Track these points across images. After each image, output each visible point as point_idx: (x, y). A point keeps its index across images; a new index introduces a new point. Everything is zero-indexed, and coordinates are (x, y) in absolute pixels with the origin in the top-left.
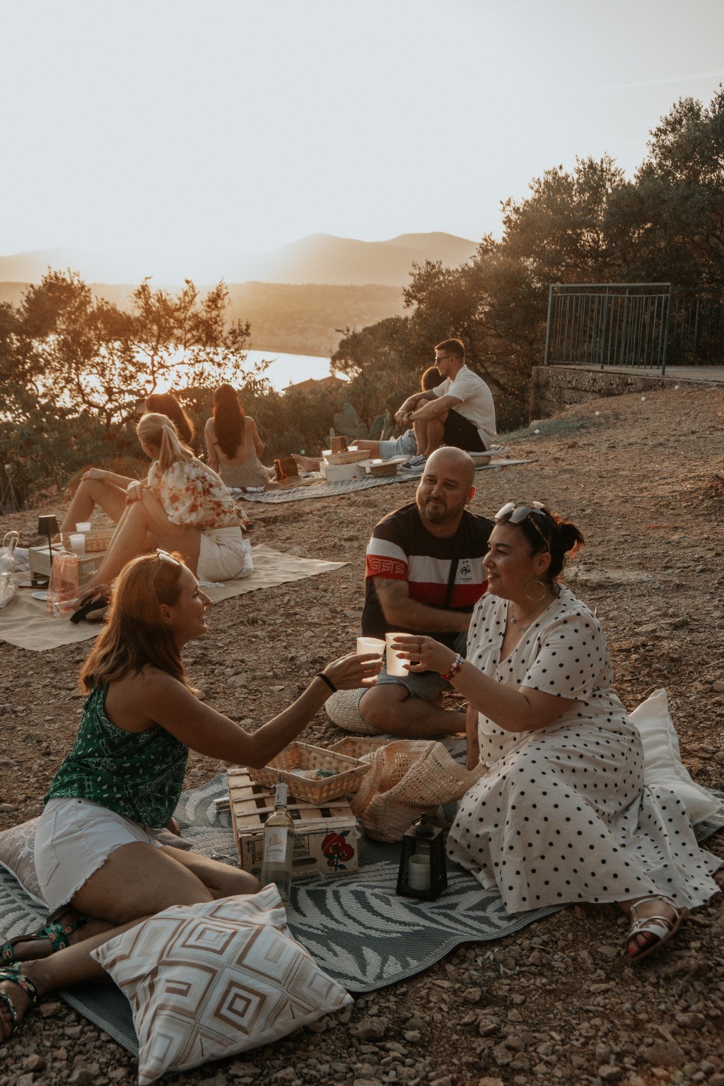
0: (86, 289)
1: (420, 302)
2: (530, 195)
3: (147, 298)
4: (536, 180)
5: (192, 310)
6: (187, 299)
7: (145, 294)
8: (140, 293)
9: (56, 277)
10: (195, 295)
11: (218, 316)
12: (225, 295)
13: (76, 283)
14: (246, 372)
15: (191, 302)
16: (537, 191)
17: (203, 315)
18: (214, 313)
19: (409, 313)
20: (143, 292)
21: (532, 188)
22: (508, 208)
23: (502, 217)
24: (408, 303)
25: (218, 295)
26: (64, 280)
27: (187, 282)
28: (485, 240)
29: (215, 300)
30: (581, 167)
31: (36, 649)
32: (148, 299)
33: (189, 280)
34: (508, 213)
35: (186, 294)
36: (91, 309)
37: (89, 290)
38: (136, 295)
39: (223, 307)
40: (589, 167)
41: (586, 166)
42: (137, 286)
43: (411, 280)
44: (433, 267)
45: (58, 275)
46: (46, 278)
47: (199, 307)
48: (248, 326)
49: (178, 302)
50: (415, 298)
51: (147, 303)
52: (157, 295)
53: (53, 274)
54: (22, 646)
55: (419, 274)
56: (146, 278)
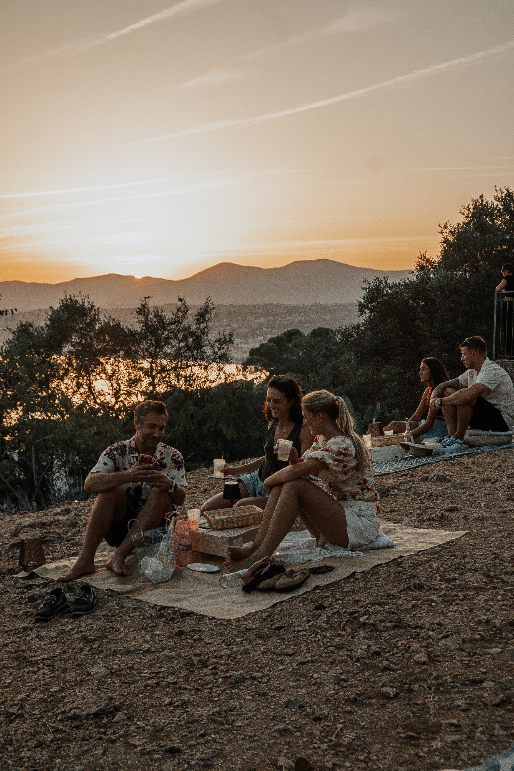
0: (96, 308)
1: (372, 311)
2: (462, 219)
3: (146, 315)
4: (466, 207)
5: (185, 323)
6: (180, 314)
7: (144, 312)
8: (140, 310)
9: (71, 299)
10: (187, 310)
11: (206, 327)
12: (212, 309)
13: (86, 304)
14: (228, 374)
15: (183, 317)
16: (467, 217)
17: (194, 328)
18: (202, 325)
19: (361, 320)
20: (142, 310)
21: (463, 214)
22: (445, 230)
23: (441, 238)
24: (362, 312)
25: (206, 310)
26: (77, 302)
27: (180, 300)
28: (421, 258)
29: (203, 315)
30: (500, 195)
31: (228, 618)
32: (148, 315)
33: (182, 298)
34: (445, 235)
35: (179, 310)
36: (100, 325)
37: (98, 309)
38: (137, 312)
39: (210, 320)
40: (507, 195)
41: (504, 195)
42: (137, 304)
43: (363, 293)
44: (381, 282)
45: (73, 298)
46: (62, 301)
47: (190, 321)
48: (231, 335)
49: (173, 317)
50: (367, 307)
51: (146, 319)
52: (154, 312)
53: (68, 297)
54: (211, 615)
55: (369, 288)
56: (145, 298)
